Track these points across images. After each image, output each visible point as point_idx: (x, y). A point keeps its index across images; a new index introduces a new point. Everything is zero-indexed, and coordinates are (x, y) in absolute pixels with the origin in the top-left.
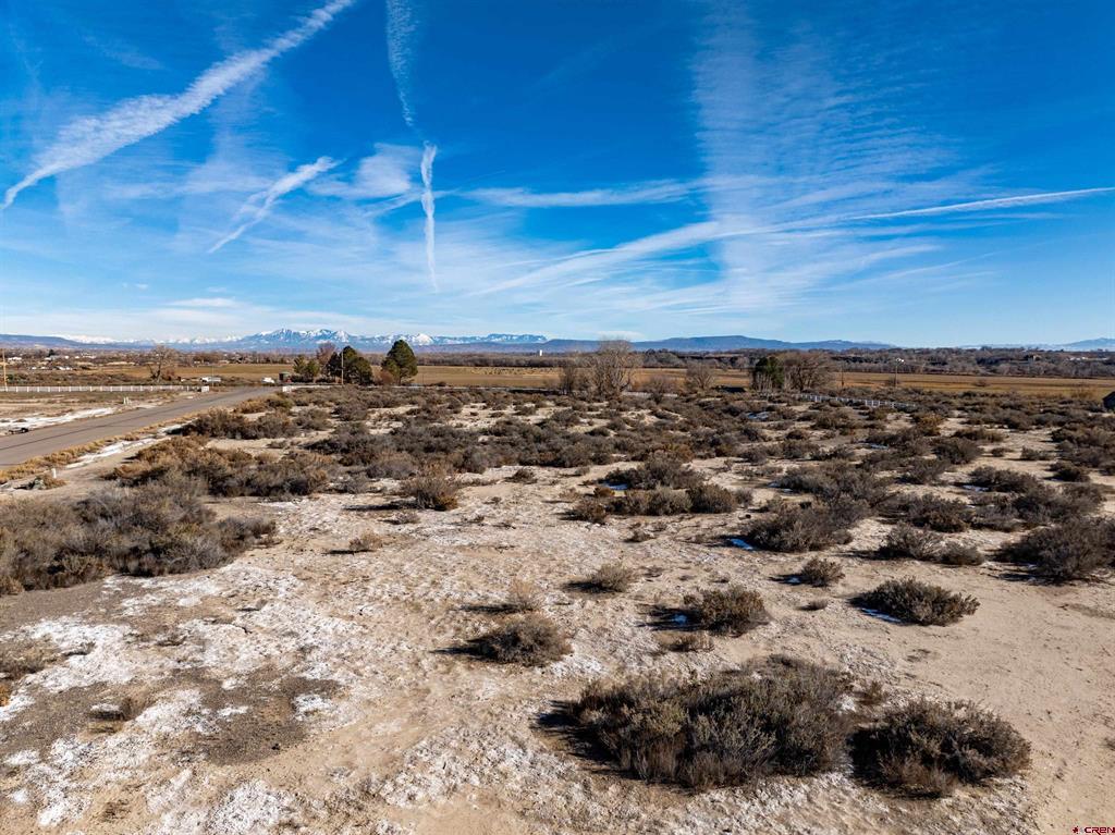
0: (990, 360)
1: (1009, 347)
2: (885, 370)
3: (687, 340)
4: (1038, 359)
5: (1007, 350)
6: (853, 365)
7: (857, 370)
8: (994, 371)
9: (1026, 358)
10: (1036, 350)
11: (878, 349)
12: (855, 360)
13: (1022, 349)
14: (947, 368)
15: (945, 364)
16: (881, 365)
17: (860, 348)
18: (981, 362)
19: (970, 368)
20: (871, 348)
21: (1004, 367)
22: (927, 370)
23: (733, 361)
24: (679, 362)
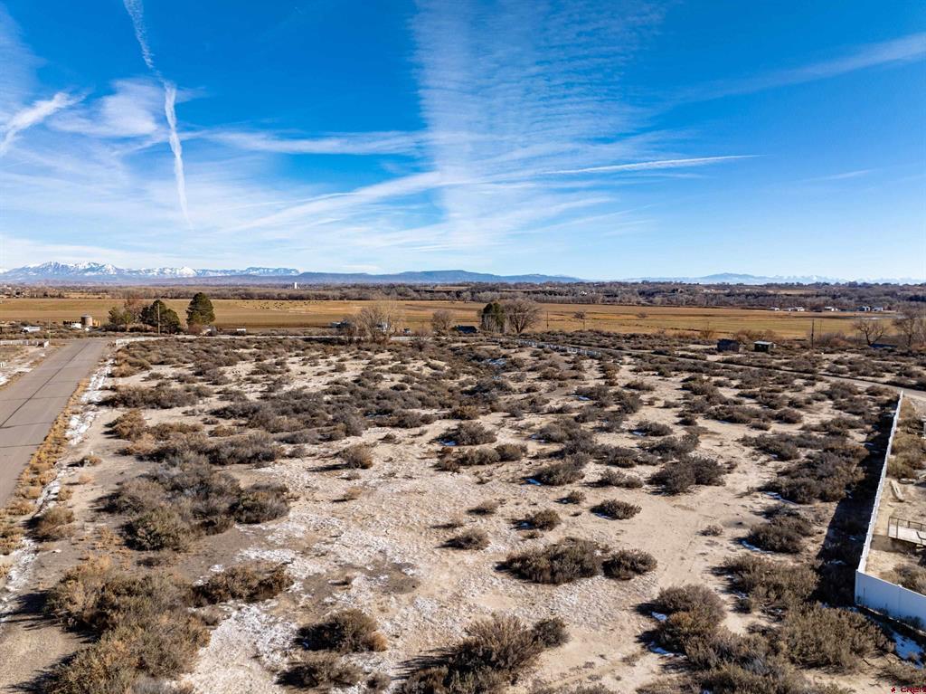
0: (650, 293)
1: (662, 281)
2: (574, 302)
3: (418, 273)
4: (681, 292)
5: (660, 283)
6: (550, 298)
7: (552, 302)
8: (651, 302)
9: (674, 291)
10: (680, 284)
11: (567, 282)
12: (551, 293)
13: (671, 282)
14: (618, 299)
15: (616, 296)
16: (570, 297)
17: (553, 282)
18: (642, 293)
19: (634, 299)
20: (562, 282)
21: (658, 299)
22: (603, 301)
23: (458, 294)
24: (415, 295)
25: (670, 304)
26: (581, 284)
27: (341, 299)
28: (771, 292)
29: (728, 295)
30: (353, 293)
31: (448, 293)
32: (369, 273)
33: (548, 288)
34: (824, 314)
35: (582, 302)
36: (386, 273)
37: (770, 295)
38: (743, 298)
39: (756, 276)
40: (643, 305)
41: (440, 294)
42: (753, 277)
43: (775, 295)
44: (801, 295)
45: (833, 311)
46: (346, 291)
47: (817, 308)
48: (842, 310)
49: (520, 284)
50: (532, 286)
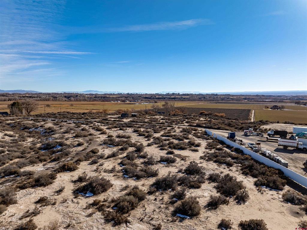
0: (68, 97)
1: (71, 93)
2: (41, 100)
4: (79, 96)
8: (70, 100)
9: (77, 96)
11: (35, 93)
12: (30, 97)
13: (74, 93)
14: (58, 99)
15: (56, 98)
17: (29, 93)
18: (65, 97)
20: (33, 93)
21: (72, 99)
22: (52, 100)
25: (77, 100)
26: (41, 93)
28: (108, 96)
29: (95, 97)
33: (27, 95)
34: (126, 103)
35: (44, 100)
37: (108, 97)
38: (100, 98)
40: (68, 101)
43: (109, 97)
44: (117, 97)
45: (128, 102)
47: (124, 101)
48: (130, 101)
49: (15, 93)
50: (20, 94)
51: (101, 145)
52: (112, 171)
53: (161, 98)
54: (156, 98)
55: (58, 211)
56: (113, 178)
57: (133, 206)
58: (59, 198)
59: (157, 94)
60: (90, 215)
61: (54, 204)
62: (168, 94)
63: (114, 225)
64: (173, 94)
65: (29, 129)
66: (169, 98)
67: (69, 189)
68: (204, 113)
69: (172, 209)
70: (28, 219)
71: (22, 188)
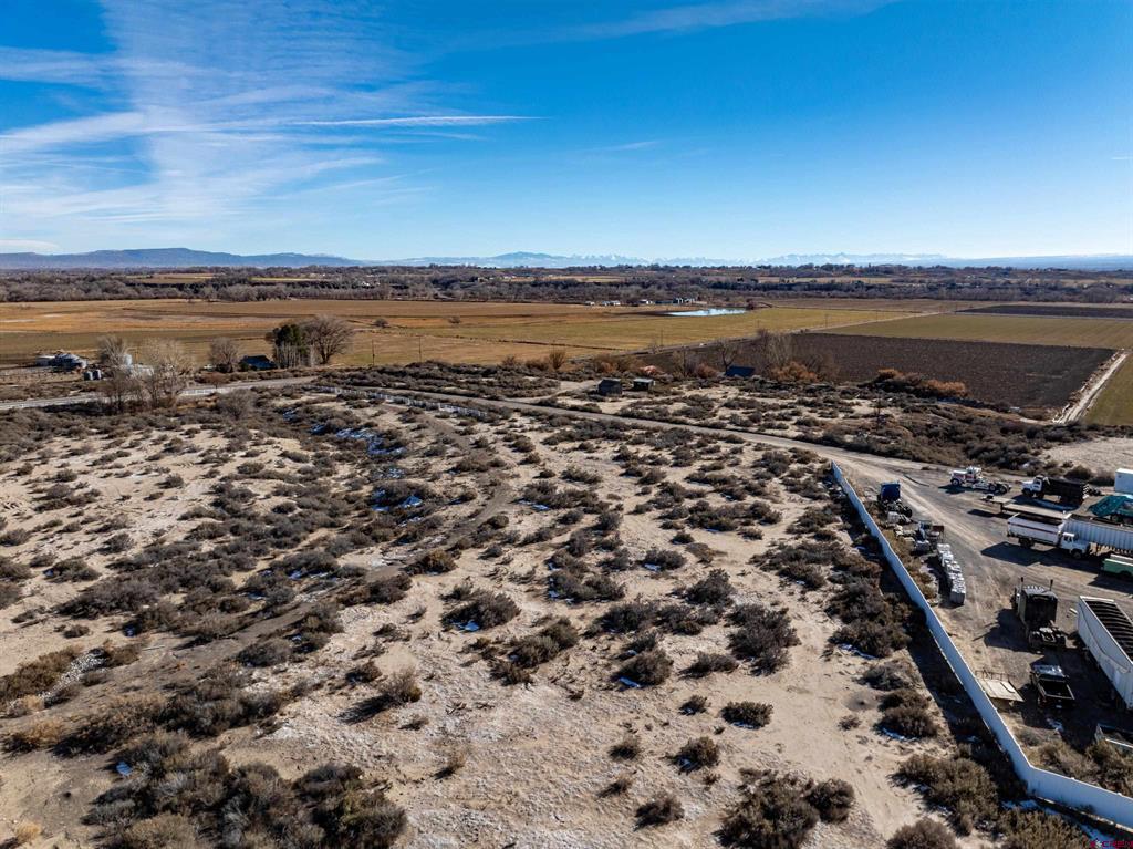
0: (444, 282)
1: (453, 265)
2: (357, 297)
3: (118, 252)
4: (481, 281)
6: (325, 291)
7: (328, 297)
8: (450, 295)
9: (472, 279)
12: (323, 285)
14: (410, 291)
15: (406, 287)
16: (350, 291)
18: (435, 282)
19: (429, 292)
21: (458, 291)
22: (393, 296)
23: (196, 289)
24: (130, 291)
25: (473, 297)
27: (10, 300)
28: (578, 279)
29: (535, 284)
30: (29, 289)
31: (181, 287)
32: (37, 252)
33: (313, 274)
34: (641, 308)
35: (370, 298)
36: (67, 253)
37: (579, 284)
38: (551, 289)
39: (553, 255)
40: (443, 300)
41: (167, 290)
42: (550, 257)
43: (584, 284)
44: (611, 284)
45: (649, 305)
46: (16, 287)
47: (633, 302)
48: (657, 303)
51: (516, 502)
52: (526, 579)
53: (775, 287)
54: (757, 288)
55: (414, 653)
56: (525, 595)
57: (546, 657)
58: (416, 629)
59: (765, 267)
60: (467, 664)
61: (407, 639)
62: (807, 270)
63: (505, 685)
64: (829, 268)
65: (338, 430)
66: (810, 287)
67: (436, 610)
68: (892, 376)
69: (616, 668)
70: (366, 660)
71: (349, 602)
